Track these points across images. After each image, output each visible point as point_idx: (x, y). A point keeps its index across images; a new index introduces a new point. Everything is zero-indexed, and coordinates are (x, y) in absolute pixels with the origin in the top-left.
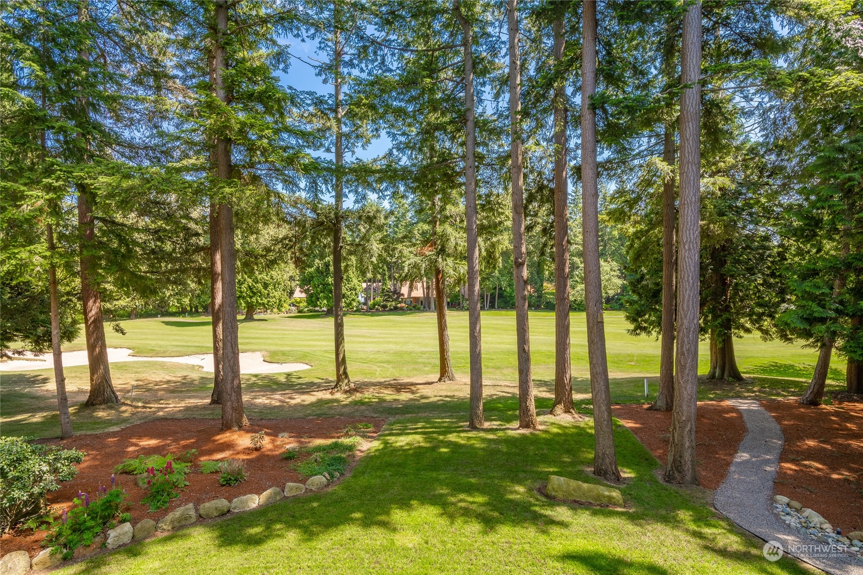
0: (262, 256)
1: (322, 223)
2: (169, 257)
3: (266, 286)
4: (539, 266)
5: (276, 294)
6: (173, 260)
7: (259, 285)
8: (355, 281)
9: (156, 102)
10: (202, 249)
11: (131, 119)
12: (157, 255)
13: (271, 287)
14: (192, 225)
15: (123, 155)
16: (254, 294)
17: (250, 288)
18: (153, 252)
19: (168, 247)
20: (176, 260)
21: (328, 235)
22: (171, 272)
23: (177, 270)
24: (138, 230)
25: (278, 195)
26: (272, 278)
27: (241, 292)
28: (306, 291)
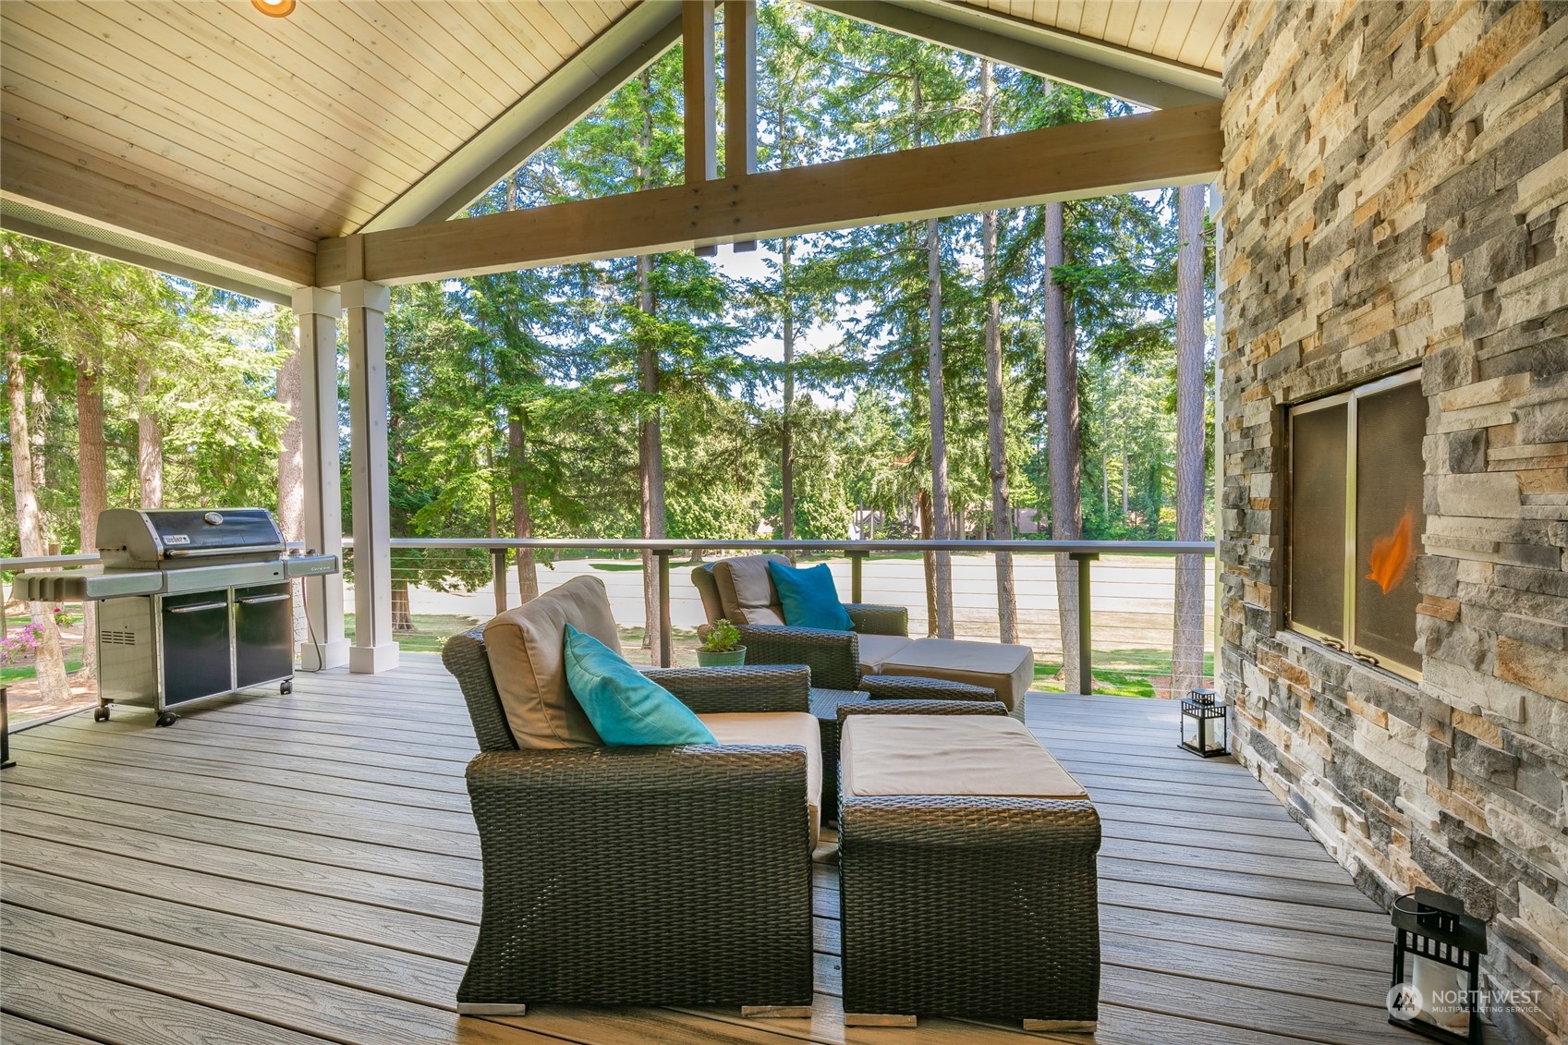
0: (698, 475)
1: (767, 432)
2: (597, 479)
3: (716, 515)
4: (1152, 478)
5: (730, 526)
6: (603, 483)
7: (709, 515)
8: (842, 508)
9: (583, 305)
10: (631, 468)
11: (558, 324)
12: (586, 476)
13: (723, 517)
14: (621, 441)
15: (550, 364)
16: (703, 526)
17: (697, 519)
18: (581, 473)
19: (596, 466)
20: (605, 482)
21: (778, 445)
22: (600, 496)
23: (606, 495)
24: (566, 450)
25: (710, 401)
26: (724, 504)
27: (686, 524)
28: (773, 523)
